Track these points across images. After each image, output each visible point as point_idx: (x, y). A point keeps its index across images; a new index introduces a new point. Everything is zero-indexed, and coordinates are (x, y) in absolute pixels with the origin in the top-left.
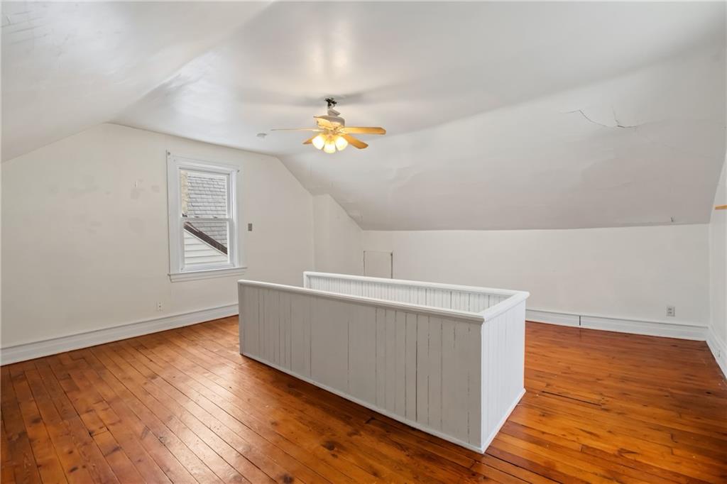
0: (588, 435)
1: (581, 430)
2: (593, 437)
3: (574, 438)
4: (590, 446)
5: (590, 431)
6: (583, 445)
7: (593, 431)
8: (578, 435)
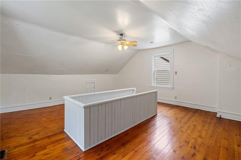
0: (47, 153)
1: (51, 153)
2: (45, 154)
3: (50, 149)
4: (44, 150)
5: (48, 155)
6: (46, 149)
7: (47, 155)
8: (50, 151)
